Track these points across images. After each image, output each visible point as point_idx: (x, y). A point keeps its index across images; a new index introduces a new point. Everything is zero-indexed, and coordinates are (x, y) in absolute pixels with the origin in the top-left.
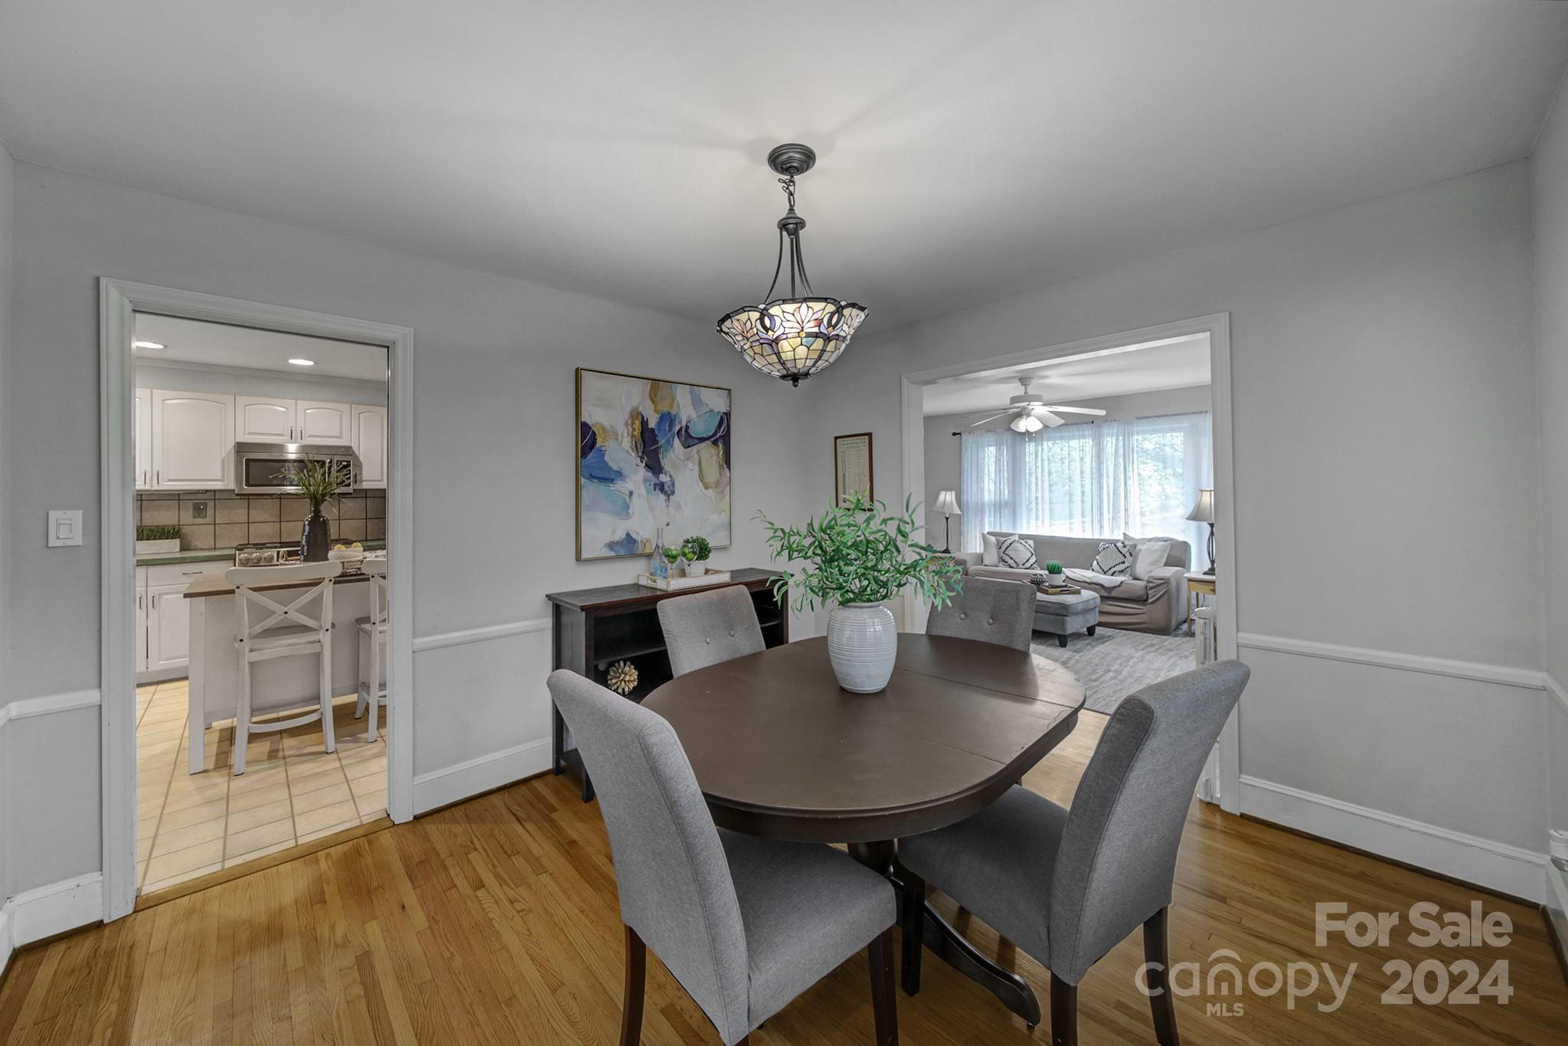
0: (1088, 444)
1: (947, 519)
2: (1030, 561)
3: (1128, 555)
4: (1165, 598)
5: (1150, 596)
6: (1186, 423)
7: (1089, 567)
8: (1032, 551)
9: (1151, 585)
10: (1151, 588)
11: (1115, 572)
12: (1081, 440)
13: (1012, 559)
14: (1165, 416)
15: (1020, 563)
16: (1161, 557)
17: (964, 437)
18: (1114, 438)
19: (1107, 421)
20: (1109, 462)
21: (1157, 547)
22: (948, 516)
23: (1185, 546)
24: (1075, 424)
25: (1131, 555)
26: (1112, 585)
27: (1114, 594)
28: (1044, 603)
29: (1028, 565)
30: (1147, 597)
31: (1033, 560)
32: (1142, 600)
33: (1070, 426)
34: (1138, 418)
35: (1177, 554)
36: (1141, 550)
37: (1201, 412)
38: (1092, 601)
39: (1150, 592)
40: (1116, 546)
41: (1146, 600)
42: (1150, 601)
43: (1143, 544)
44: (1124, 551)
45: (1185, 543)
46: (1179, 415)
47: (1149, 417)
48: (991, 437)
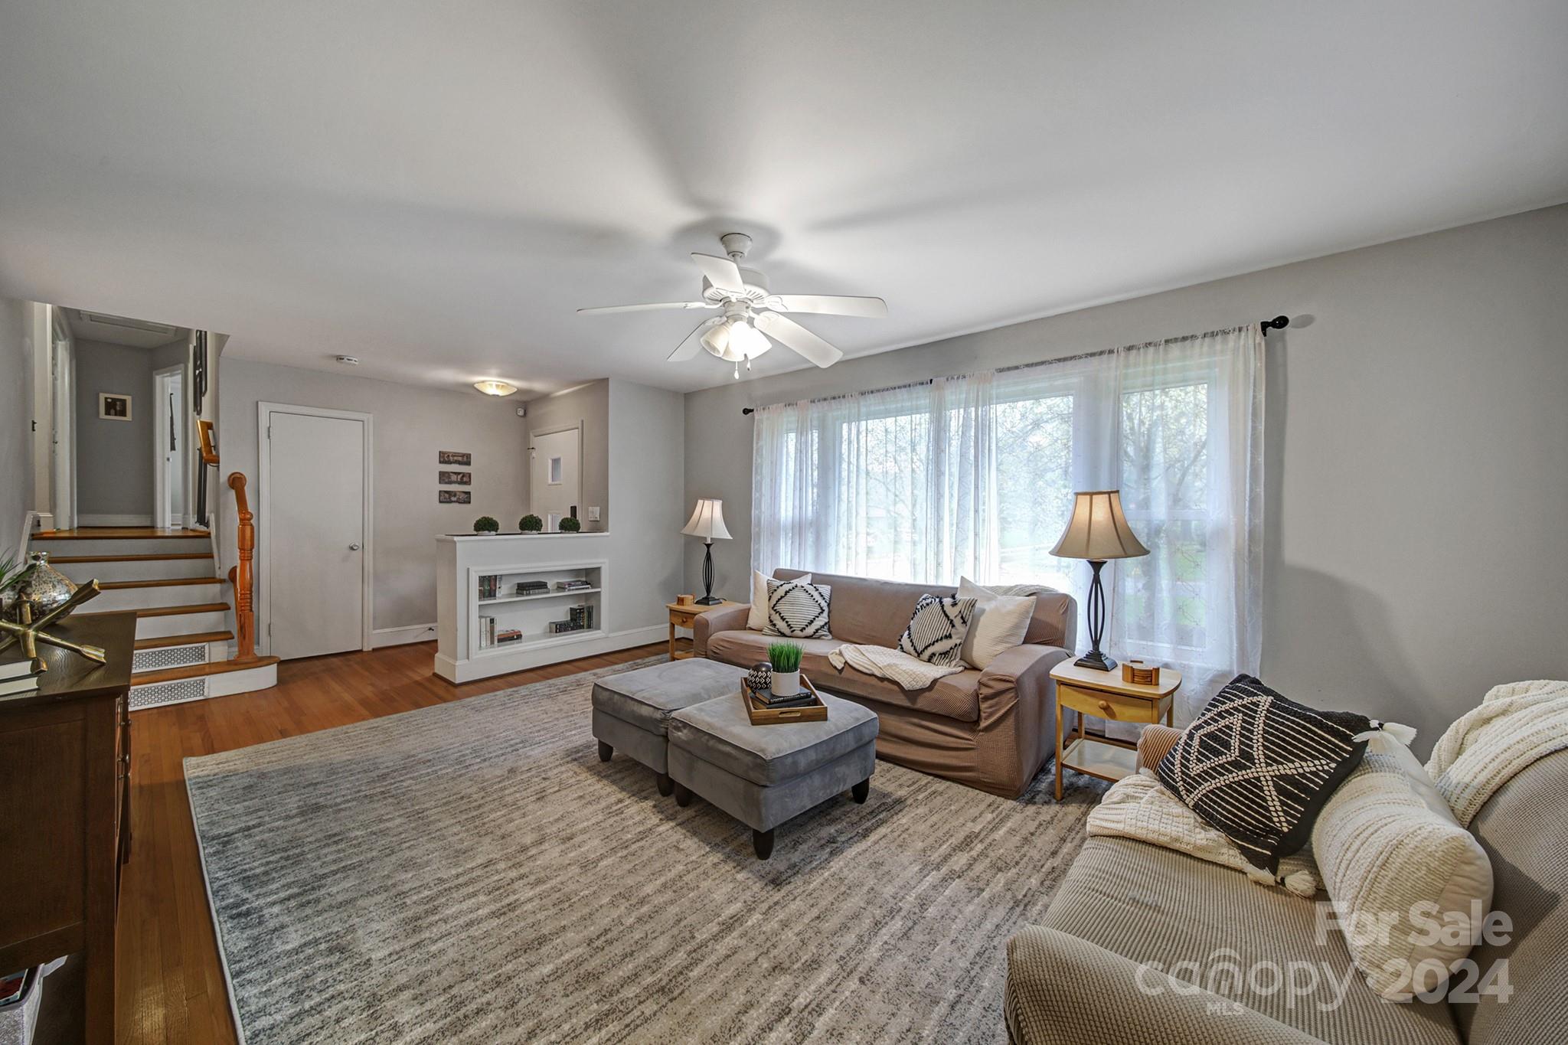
0: (923, 420)
1: (708, 546)
2: (815, 623)
3: (958, 622)
4: (1011, 721)
5: (983, 715)
6: (1074, 375)
7: (894, 643)
8: (824, 604)
9: (985, 691)
10: (986, 698)
11: (934, 654)
12: (914, 416)
13: (783, 619)
14: (1042, 363)
15: (797, 627)
16: (1017, 626)
17: (757, 415)
18: (962, 411)
19: (953, 378)
20: (952, 449)
21: (1010, 607)
22: (709, 542)
23: (1066, 604)
24: (905, 386)
25: (964, 622)
26: (918, 687)
27: (921, 703)
28: (728, 749)
29: (810, 630)
30: (979, 716)
31: (823, 619)
32: (969, 721)
33: (897, 390)
34: (1001, 370)
35: (1051, 618)
36: (983, 611)
37: (1101, 353)
38: (851, 735)
39: (983, 706)
40: (941, 602)
41: (977, 722)
42: (983, 724)
43: (989, 599)
44: (953, 612)
45: (1066, 597)
46: (1065, 359)
47: (1017, 368)
48: (790, 416)
